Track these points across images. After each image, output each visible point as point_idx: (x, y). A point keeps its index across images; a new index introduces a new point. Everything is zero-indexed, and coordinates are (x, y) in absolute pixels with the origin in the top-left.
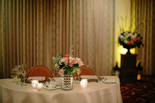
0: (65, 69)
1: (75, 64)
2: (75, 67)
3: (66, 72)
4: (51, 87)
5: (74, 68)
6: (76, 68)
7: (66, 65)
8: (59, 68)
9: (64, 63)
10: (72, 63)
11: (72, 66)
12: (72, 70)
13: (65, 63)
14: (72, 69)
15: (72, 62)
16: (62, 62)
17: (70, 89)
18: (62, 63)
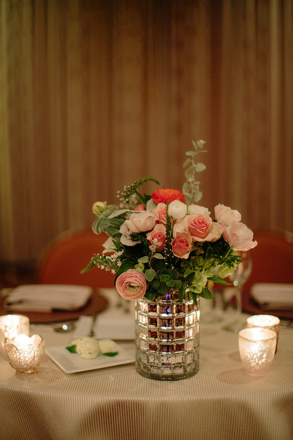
0: (151, 271)
1: (206, 244)
2: (209, 257)
3: (156, 285)
4: (87, 356)
5: (201, 261)
6: (213, 265)
7: (152, 248)
8: (119, 264)
9: (143, 234)
10: (190, 239)
11: (186, 256)
12: (192, 276)
13: (149, 237)
14: (188, 271)
15: (192, 231)
16: (134, 230)
17: (180, 371)
18: (134, 236)
